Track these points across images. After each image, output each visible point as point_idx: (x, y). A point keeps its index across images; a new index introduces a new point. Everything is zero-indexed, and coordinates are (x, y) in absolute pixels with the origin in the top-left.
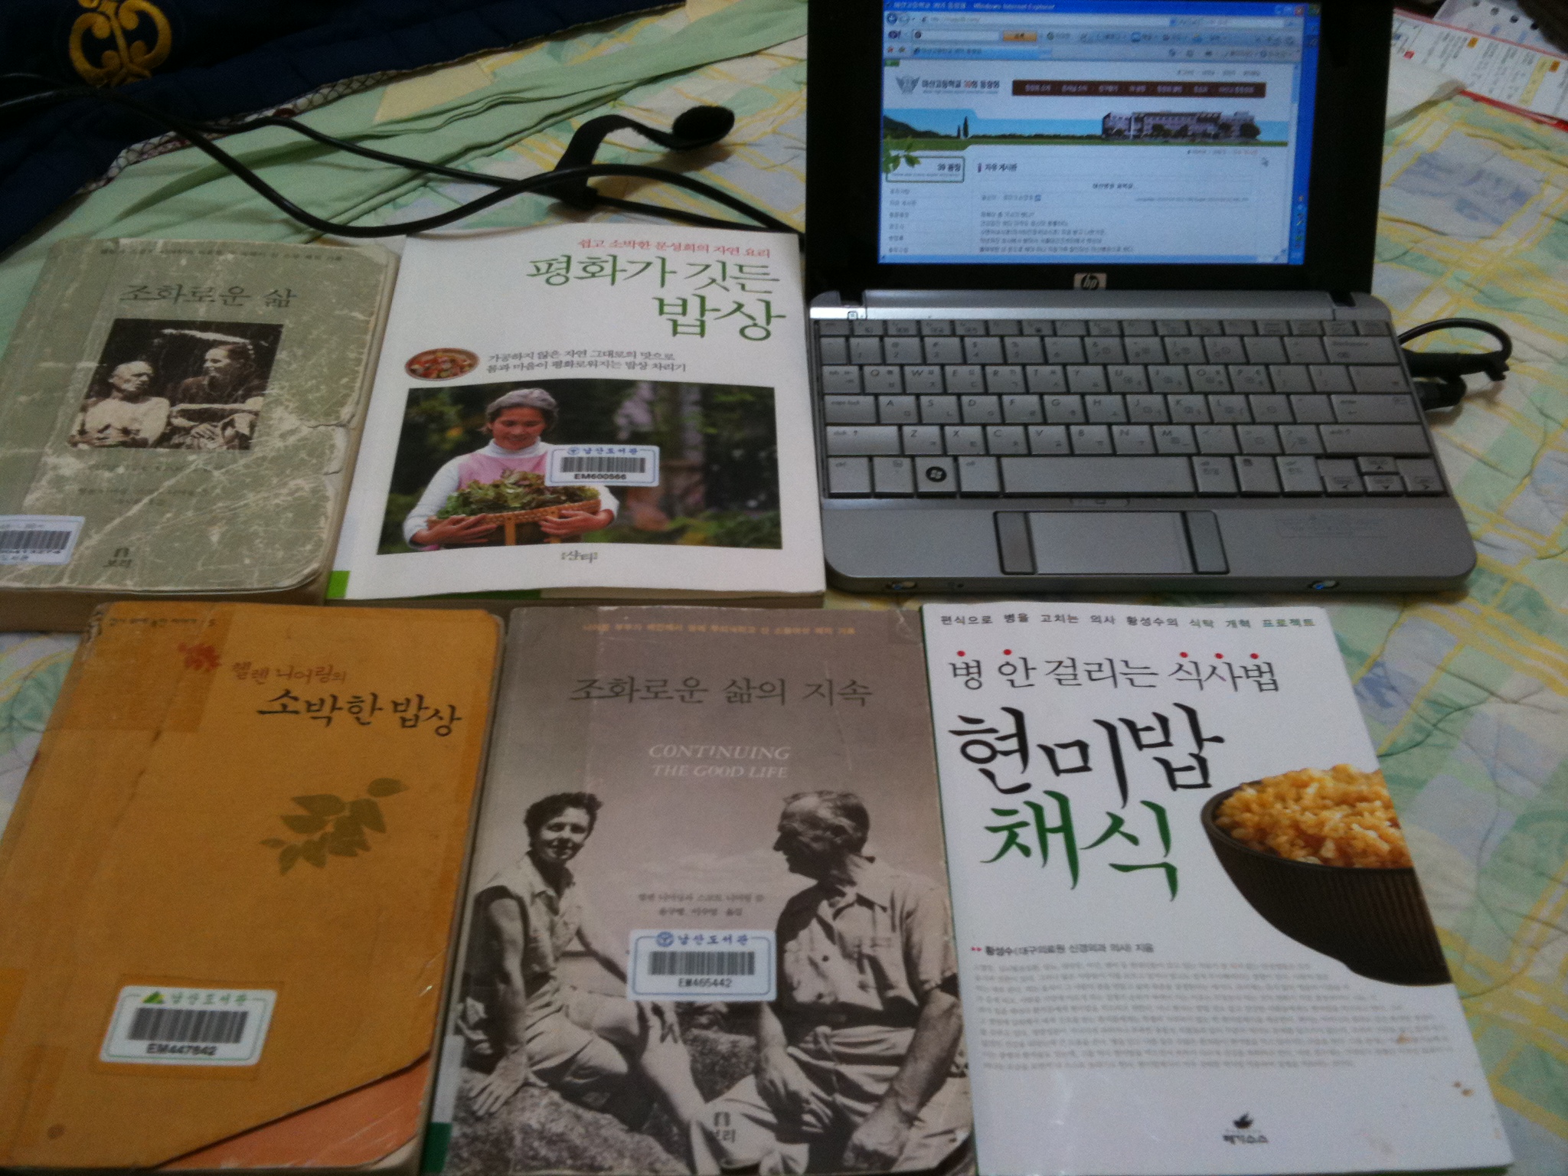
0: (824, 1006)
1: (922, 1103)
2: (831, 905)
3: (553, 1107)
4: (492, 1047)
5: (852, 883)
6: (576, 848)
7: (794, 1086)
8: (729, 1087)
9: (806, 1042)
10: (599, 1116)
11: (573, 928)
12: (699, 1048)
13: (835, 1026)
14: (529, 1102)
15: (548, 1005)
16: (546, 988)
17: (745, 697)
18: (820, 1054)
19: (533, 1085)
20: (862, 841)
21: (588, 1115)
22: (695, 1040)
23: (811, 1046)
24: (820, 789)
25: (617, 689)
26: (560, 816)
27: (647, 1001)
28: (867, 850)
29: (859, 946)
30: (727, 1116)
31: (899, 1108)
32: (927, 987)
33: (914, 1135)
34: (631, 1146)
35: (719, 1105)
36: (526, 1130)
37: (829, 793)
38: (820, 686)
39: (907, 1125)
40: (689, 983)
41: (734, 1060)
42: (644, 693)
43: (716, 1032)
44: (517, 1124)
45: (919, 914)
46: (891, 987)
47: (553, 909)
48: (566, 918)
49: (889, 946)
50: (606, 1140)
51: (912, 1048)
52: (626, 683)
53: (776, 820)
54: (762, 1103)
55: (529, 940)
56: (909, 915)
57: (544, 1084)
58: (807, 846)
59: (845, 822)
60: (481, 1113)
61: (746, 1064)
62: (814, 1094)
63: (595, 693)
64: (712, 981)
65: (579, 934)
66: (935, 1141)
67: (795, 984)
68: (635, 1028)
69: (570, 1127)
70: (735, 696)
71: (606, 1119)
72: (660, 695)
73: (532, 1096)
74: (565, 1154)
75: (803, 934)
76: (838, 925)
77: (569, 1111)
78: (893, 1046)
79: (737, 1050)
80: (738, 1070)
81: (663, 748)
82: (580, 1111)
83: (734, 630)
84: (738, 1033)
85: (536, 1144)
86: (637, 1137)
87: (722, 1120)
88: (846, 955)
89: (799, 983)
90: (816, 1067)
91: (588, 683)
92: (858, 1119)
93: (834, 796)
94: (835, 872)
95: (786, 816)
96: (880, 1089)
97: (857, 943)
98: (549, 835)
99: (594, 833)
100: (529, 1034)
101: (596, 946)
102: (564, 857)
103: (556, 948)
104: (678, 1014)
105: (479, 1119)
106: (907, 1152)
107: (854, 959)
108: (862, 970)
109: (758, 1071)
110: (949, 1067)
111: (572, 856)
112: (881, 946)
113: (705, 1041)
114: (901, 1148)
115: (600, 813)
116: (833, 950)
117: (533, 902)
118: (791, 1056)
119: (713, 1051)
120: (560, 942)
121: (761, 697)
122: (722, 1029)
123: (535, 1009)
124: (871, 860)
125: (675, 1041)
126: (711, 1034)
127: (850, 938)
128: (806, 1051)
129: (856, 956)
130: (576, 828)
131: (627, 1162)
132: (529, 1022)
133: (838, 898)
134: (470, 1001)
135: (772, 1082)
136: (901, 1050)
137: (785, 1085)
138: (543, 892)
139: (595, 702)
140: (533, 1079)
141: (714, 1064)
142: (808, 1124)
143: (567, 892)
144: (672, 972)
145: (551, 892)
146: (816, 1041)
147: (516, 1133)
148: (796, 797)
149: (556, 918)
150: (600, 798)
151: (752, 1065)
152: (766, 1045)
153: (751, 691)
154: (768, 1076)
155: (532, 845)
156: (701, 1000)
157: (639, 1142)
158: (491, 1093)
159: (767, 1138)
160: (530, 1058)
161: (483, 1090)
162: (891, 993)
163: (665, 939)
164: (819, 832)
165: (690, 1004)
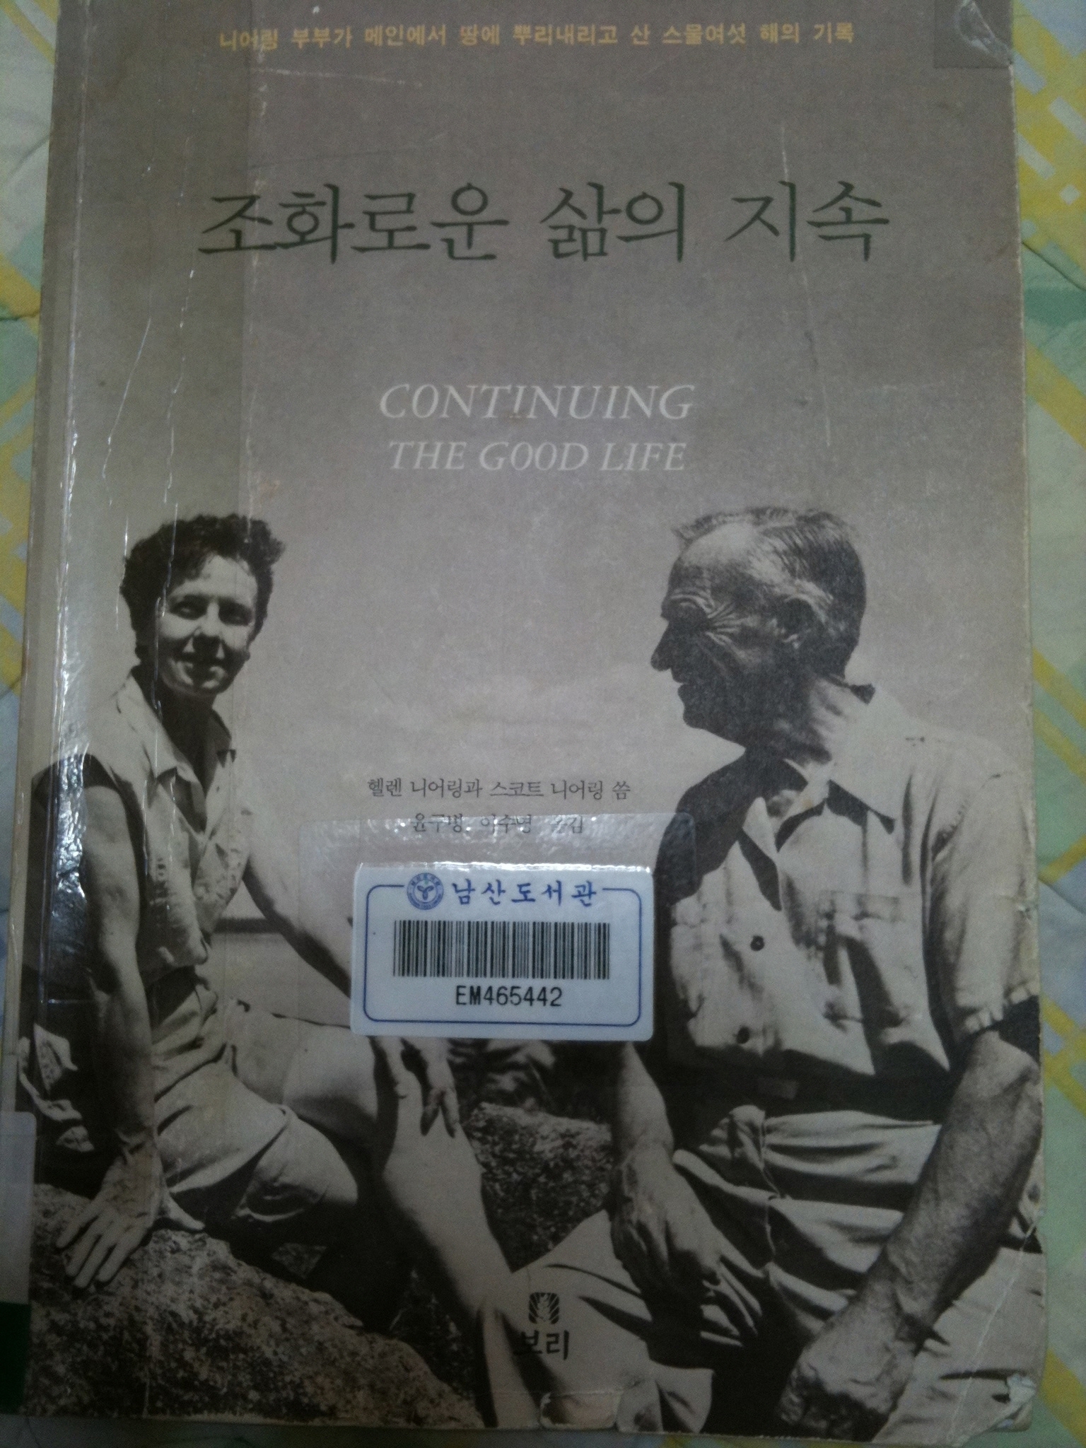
0: (751, 1055)
1: (944, 1301)
2: (773, 811)
3: (217, 1275)
4: (91, 1137)
5: (820, 754)
6: (234, 661)
7: (685, 1241)
8: (557, 1239)
9: (714, 1142)
10: (306, 1294)
11: (236, 862)
12: (497, 1149)
13: (775, 1107)
14: (169, 1264)
15: (195, 1044)
16: (190, 1004)
17: (593, 238)
18: (740, 1170)
19: (177, 1226)
20: (850, 641)
21: (285, 1293)
22: (491, 1126)
23: (723, 1151)
24: (758, 503)
25: (303, 223)
26: (194, 577)
27: (391, 1035)
28: (858, 668)
29: (830, 916)
30: (554, 1301)
31: (898, 1306)
32: (972, 1024)
33: (924, 1368)
34: (370, 1364)
35: (538, 1275)
36: (169, 1323)
37: (778, 512)
38: (767, 201)
39: (912, 1346)
40: (475, 995)
41: (568, 1176)
42: (362, 235)
43: (530, 1111)
44: (151, 1311)
45: (963, 840)
46: (895, 1021)
47: (195, 818)
48: (220, 839)
49: (894, 919)
50: (321, 1347)
51: (931, 1167)
52: (322, 204)
53: (657, 591)
54: (624, 1278)
55: (150, 888)
56: (942, 840)
57: (198, 1225)
58: (726, 656)
59: (812, 593)
60: (82, 1281)
61: (591, 1186)
62: (724, 1261)
63: (254, 234)
64: (522, 992)
65: (249, 877)
66: (964, 1389)
67: (693, 1005)
68: (369, 1101)
69: (250, 1318)
70: (571, 239)
71: (320, 1301)
72: (401, 239)
73: (176, 1250)
74: (245, 1378)
75: (712, 881)
76: (785, 860)
77: (249, 1283)
78: (893, 1163)
79: (573, 1154)
80: (574, 1199)
81: (412, 392)
82: (269, 1283)
83: (568, 37)
84: (575, 1115)
85: (189, 1355)
86: (381, 1343)
87: (543, 1309)
88: (802, 936)
89: (701, 999)
90: (733, 1198)
91: (239, 205)
92: (814, 1324)
93: (789, 521)
94: (784, 725)
95: (680, 576)
96: (859, 1259)
97: (826, 907)
98: (176, 626)
99: (268, 624)
100: (162, 1109)
101: (284, 907)
102: (210, 684)
103: (205, 910)
104: (455, 1068)
105: (79, 1293)
106: (907, 1405)
107: (819, 948)
108: (833, 976)
109: (616, 1204)
110: (1007, 1225)
111: (225, 684)
112: (877, 917)
113: (509, 1131)
114: (896, 1395)
115: (278, 569)
116: (774, 923)
117: (152, 796)
118: (682, 1170)
119: (525, 1155)
120: (211, 898)
121: (627, 239)
122: (543, 1105)
123: (171, 1054)
124: (864, 693)
125: (451, 1132)
126: (519, 1115)
127: (812, 893)
128: (711, 1161)
129: (822, 939)
130: (231, 612)
131: (361, 1396)
132: (161, 1083)
133: (788, 793)
134: (40, 1033)
135: (643, 1229)
136: (909, 1173)
137: (669, 1238)
138: (173, 772)
139: (255, 259)
140: (175, 1212)
141: (527, 1185)
142: (714, 1327)
143: (221, 774)
144: (441, 970)
145: (188, 774)
146: (734, 1142)
147: (149, 1329)
148: (704, 525)
149: (201, 838)
150: (277, 531)
151: (604, 1188)
152: (632, 1146)
153: (607, 220)
154: (634, 1217)
155: (141, 650)
156: (500, 1036)
157: (383, 1355)
158: (98, 1238)
159: (633, 1350)
160: (167, 1166)
161: (83, 1231)
162: (894, 1036)
163: (425, 892)
164: (751, 621)
165: (480, 1044)
